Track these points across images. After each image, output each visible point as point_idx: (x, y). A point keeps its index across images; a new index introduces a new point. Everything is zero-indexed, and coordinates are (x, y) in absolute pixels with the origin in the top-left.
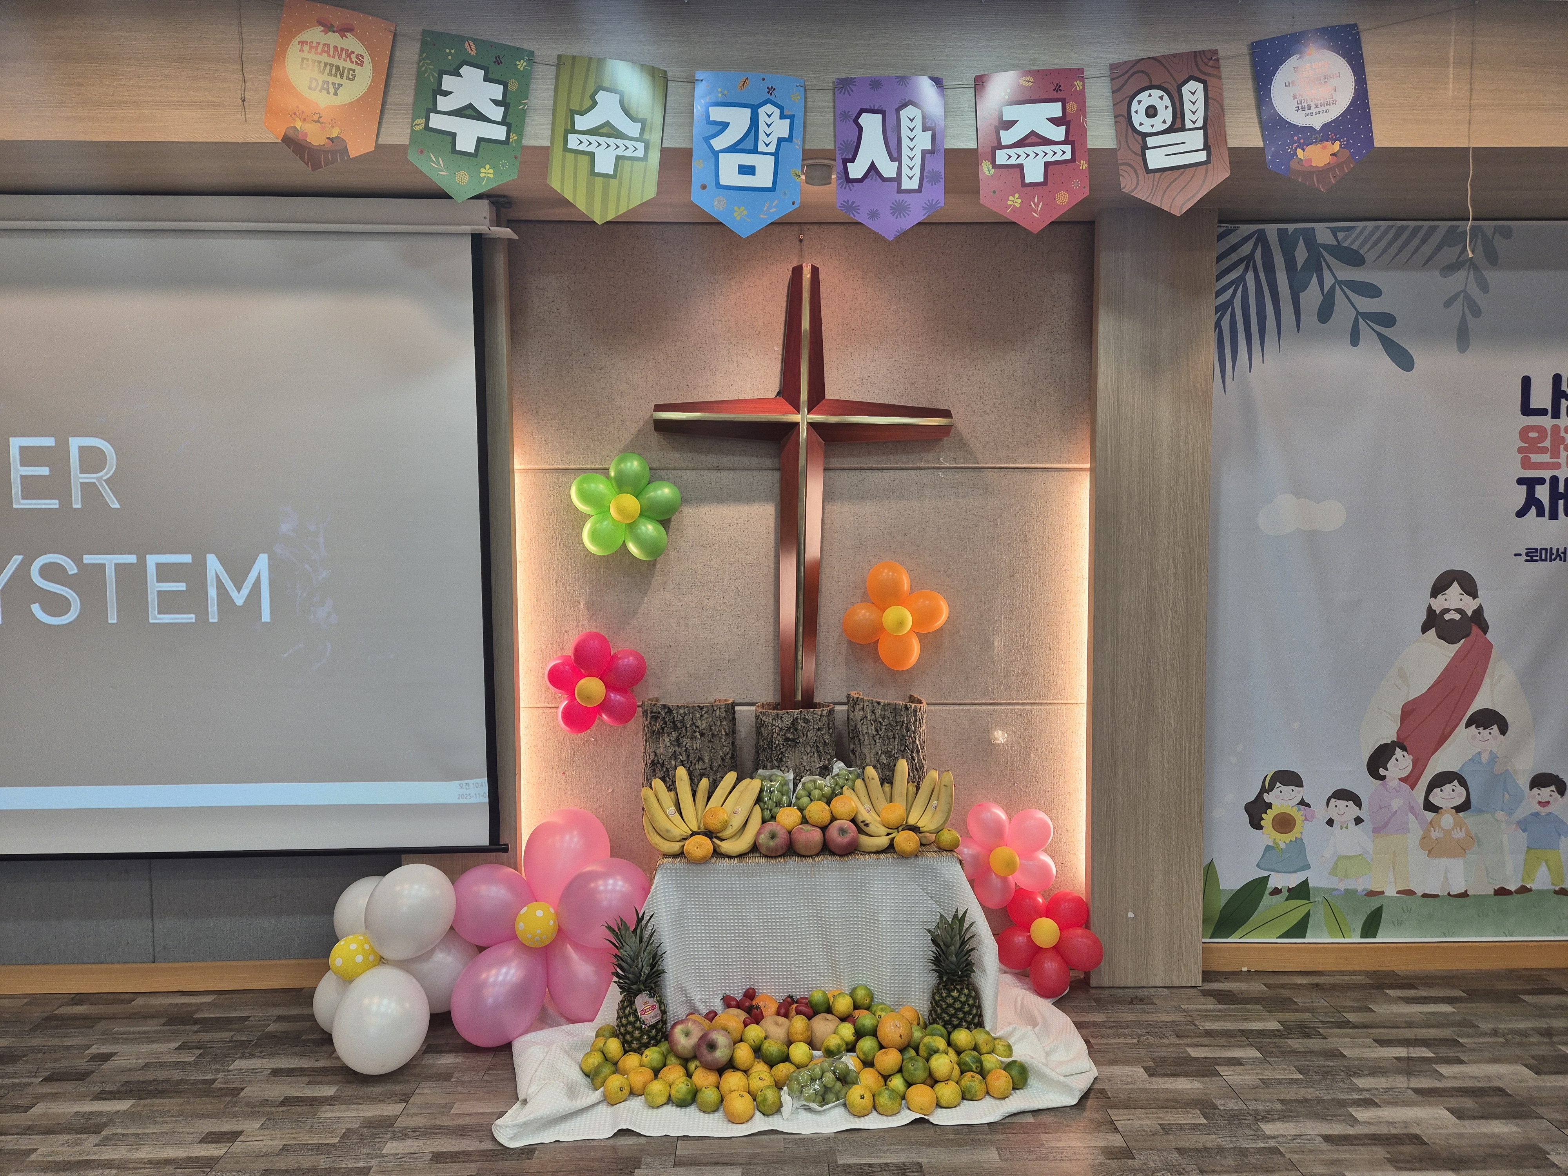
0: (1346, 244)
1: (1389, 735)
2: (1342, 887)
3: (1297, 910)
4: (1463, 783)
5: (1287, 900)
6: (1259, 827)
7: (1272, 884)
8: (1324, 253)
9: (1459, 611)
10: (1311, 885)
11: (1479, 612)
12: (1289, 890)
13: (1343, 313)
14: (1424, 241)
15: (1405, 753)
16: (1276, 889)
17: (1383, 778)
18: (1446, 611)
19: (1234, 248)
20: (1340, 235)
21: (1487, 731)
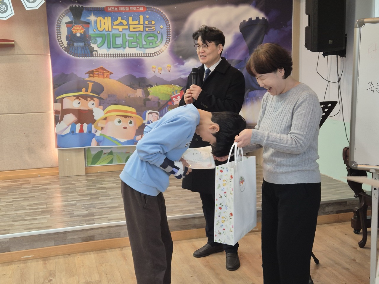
2: (120, 152)
3: (110, 157)
5: (108, 155)
10: (113, 152)
12: (108, 153)
16: (105, 153)
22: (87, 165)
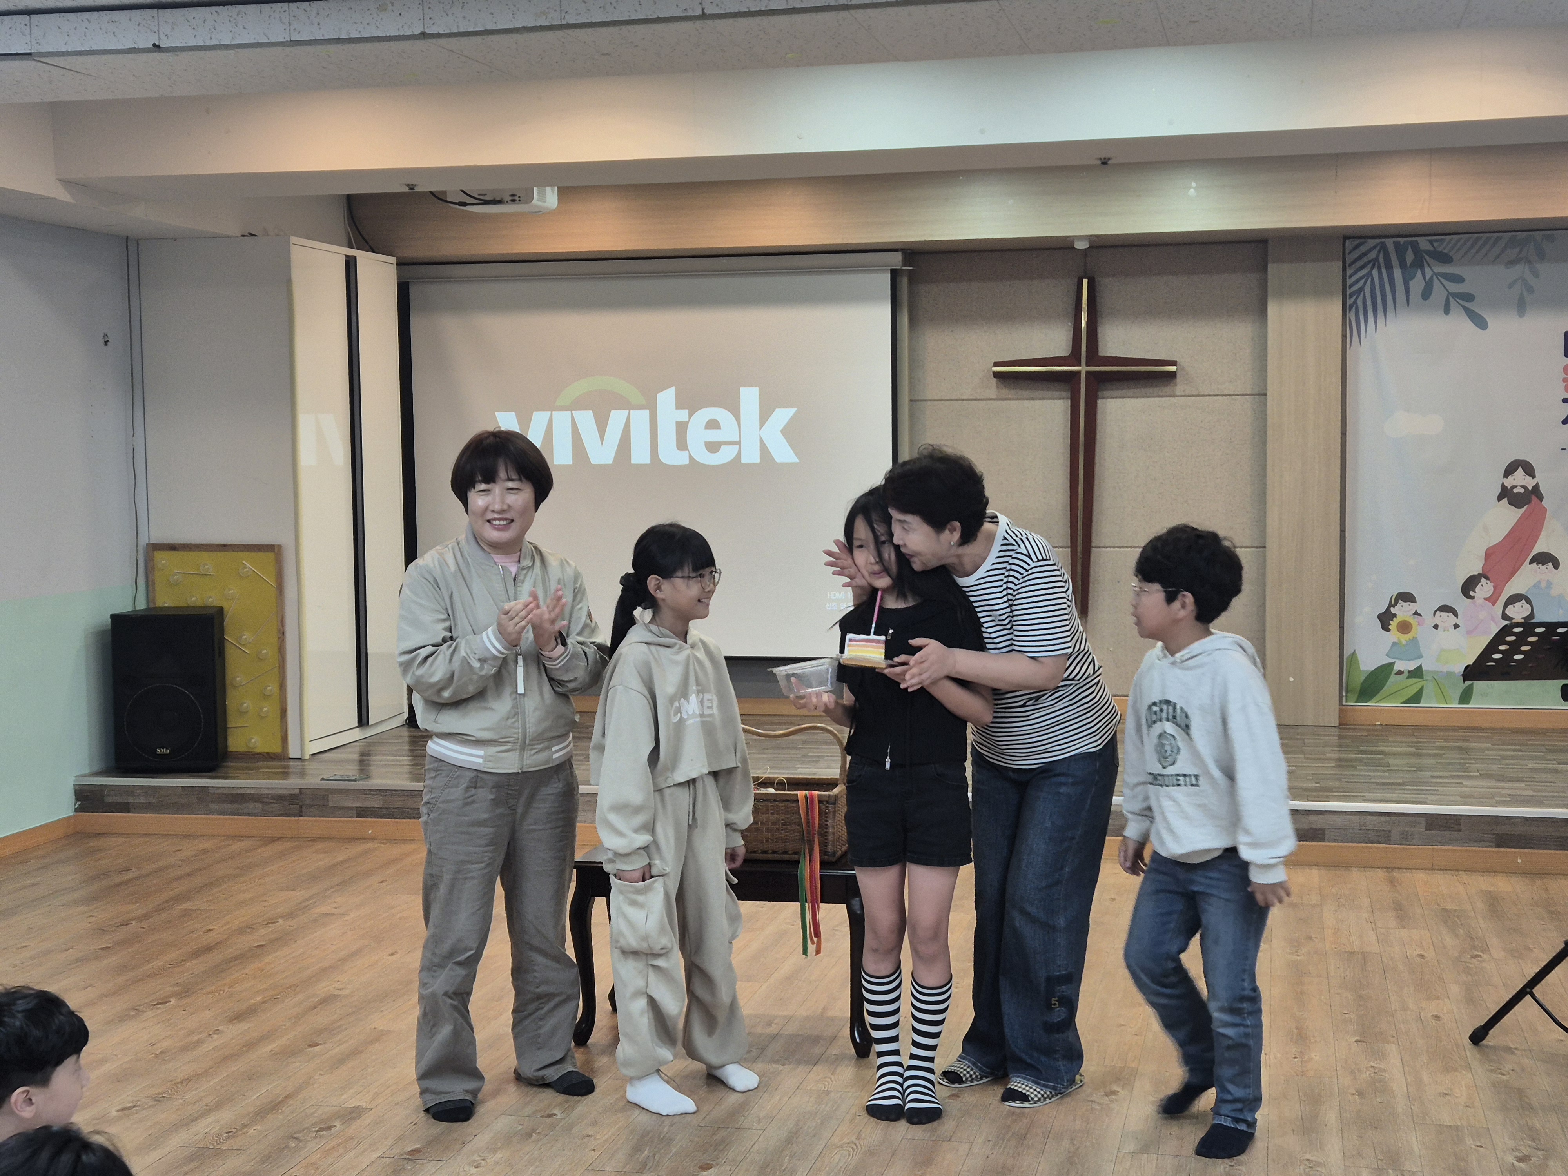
0: (1439, 250)
1: (1476, 568)
2: (1445, 670)
3: (1415, 685)
4: (1528, 601)
5: (1408, 678)
6: (1388, 630)
7: (1397, 668)
8: (1426, 257)
9: (1523, 487)
10: (1424, 668)
11: (1536, 487)
12: (1409, 672)
13: (1439, 293)
14: (1494, 244)
15: (1488, 581)
16: (1400, 671)
17: (1472, 598)
18: (1515, 487)
19: (1365, 254)
20: (1435, 244)
21: (1545, 566)
22: (1346, 702)
